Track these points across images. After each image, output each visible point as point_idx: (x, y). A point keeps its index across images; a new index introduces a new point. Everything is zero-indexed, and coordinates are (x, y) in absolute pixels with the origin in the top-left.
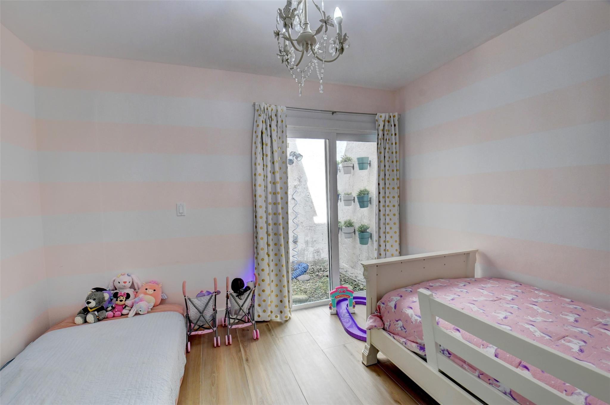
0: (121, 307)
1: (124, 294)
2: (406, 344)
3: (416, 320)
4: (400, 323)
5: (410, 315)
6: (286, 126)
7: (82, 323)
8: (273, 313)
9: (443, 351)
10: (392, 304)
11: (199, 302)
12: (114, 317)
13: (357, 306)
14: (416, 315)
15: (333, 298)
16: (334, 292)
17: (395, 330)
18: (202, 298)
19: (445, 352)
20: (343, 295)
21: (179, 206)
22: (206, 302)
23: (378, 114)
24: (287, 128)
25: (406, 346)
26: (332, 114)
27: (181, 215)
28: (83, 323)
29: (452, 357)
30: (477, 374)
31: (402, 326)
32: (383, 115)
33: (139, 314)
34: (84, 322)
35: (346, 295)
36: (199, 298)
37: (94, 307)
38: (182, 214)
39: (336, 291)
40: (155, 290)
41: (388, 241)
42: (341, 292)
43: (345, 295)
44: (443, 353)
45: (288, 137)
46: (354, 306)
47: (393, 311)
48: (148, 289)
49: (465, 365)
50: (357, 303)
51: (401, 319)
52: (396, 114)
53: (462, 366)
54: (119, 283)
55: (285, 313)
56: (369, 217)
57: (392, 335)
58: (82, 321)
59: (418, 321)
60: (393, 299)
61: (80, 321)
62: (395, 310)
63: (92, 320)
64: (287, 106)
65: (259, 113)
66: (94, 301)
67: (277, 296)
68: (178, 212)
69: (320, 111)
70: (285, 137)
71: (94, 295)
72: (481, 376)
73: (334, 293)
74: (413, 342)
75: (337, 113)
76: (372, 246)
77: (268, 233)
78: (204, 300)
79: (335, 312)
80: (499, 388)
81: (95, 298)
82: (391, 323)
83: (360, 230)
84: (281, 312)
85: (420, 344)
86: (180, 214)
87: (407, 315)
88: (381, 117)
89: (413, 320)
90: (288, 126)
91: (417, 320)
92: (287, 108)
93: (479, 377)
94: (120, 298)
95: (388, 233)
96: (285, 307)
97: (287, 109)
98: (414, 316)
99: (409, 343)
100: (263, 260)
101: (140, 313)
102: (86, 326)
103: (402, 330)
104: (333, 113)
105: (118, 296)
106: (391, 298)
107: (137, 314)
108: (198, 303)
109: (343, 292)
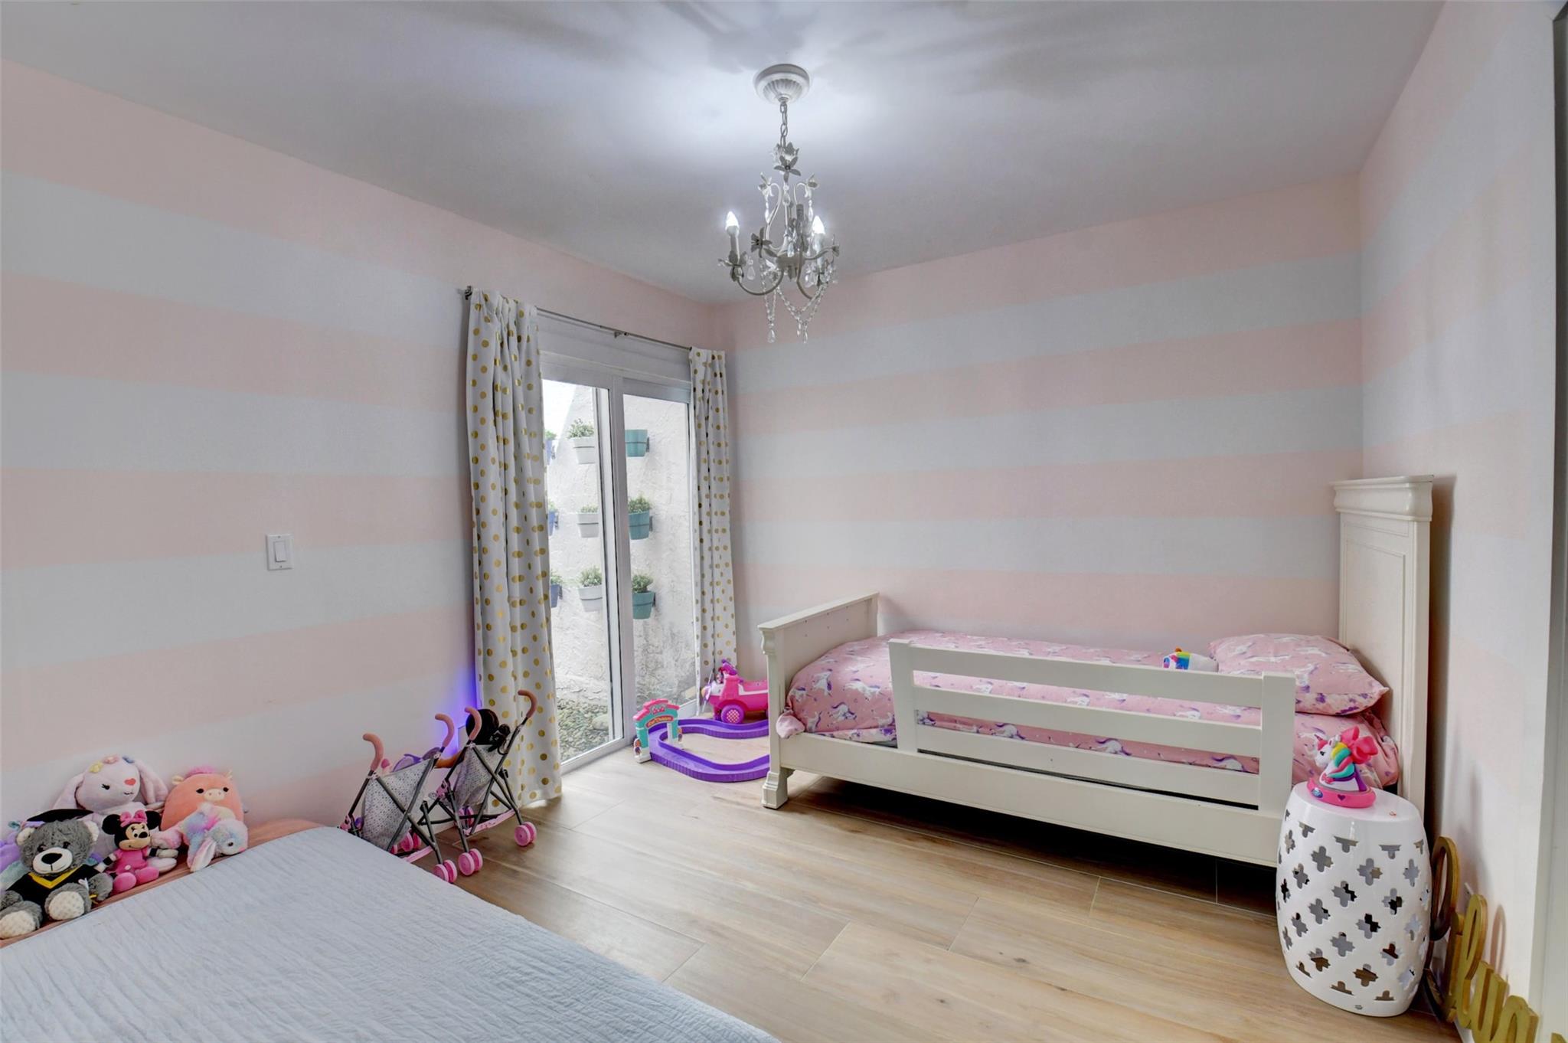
0: (139, 856)
1: (139, 817)
2: (858, 735)
3: (873, 694)
4: (843, 708)
5: (860, 690)
6: (538, 352)
7: (33, 928)
8: (526, 789)
9: (922, 720)
10: (822, 684)
11: (401, 783)
12: (138, 884)
13: (685, 736)
14: (871, 687)
15: (643, 728)
16: (644, 715)
17: (832, 724)
18: (407, 771)
19: (925, 721)
20: (661, 717)
21: (274, 543)
22: (417, 778)
23: (693, 348)
24: (541, 357)
25: (861, 739)
26: (613, 336)
27: (281, 568)
28: (36, 929)
29: (938, 723)
30: (975, 729)
31: (847, 710)
32: (703, 352)
33: (223, 856)
34: (38, 925)
35: (667, 717)
36: (401, 774)
37: (69, 869)
38: (283, 565)
39: (647, 712)
40: (226, 790)
41: (718, 600)
42: (657, 712)
43: (664, 717)
44: (924, 723)
45: (542, 376)
46: (680, 737)
47: (826, 694)
48: (205, 790)
49: (958, 725)
50: (686, 731)
51: (845, 701)
52: (723, 354)
53: (955, 729)
54: (107, 787)
55: (554, 781)
56: (646, 560)
57: (826, 733)
58: (34, 923)
59: (877, 693)
60: (818, 677)
61: (28, 923)
62: (830, 692)
63: (78, 908)
64: (539, 307)
65: (486, 315)
66: (66, 850)
67: (532, 746)
68: (272, 559)
69: (599, 328)
70: (535, 374)
71: (58, 833)
72: (980, 730)
73: (644, 717)
74: (871, 728)
75: (630, 336)
76: (657, 619)
77: (512, 600)
78: (412, 775)
79: (648, 756)
80: (1005, 734)
81: (66, 839)
82: (821, 716)
83: (636, 587)
84: (545, 782)
85: (882, 726)
86: (277, 566)
87: (856, 692)
88: (698, 354)
89: (868, 694)
90: (541, 352)
91: (875, 692)
92: (539, 311)
93: (978, 732)
94: (133, 829)
95: (718, 584)
96: (554, 767)
97: (538, 314)
98: (868, 689)
99: (864, 733)
100: (503, 664)
101: (228, 850)
102: (51, 933)
103: (847, 718)
104: (617, 333)
105: (123, 825)
106: (815, 676)
107: (219, 857)
108: (397, 787)
109: (661, 710)
